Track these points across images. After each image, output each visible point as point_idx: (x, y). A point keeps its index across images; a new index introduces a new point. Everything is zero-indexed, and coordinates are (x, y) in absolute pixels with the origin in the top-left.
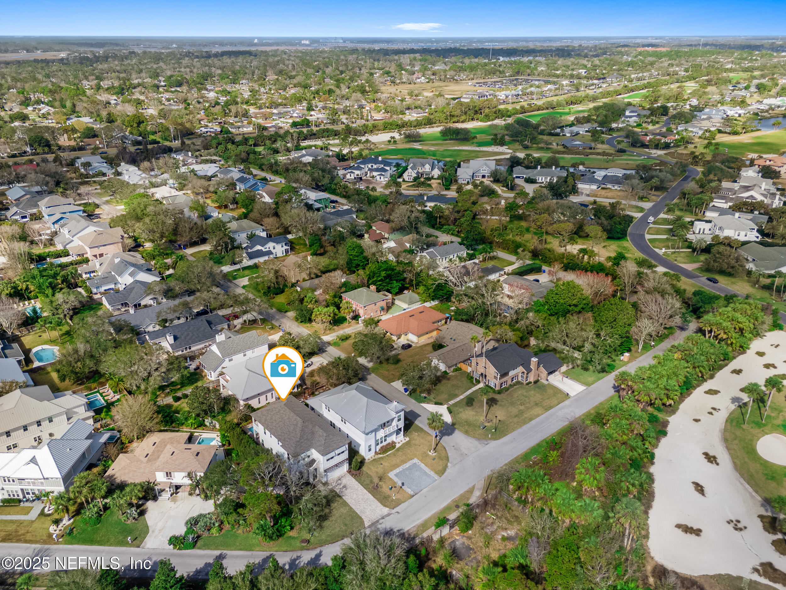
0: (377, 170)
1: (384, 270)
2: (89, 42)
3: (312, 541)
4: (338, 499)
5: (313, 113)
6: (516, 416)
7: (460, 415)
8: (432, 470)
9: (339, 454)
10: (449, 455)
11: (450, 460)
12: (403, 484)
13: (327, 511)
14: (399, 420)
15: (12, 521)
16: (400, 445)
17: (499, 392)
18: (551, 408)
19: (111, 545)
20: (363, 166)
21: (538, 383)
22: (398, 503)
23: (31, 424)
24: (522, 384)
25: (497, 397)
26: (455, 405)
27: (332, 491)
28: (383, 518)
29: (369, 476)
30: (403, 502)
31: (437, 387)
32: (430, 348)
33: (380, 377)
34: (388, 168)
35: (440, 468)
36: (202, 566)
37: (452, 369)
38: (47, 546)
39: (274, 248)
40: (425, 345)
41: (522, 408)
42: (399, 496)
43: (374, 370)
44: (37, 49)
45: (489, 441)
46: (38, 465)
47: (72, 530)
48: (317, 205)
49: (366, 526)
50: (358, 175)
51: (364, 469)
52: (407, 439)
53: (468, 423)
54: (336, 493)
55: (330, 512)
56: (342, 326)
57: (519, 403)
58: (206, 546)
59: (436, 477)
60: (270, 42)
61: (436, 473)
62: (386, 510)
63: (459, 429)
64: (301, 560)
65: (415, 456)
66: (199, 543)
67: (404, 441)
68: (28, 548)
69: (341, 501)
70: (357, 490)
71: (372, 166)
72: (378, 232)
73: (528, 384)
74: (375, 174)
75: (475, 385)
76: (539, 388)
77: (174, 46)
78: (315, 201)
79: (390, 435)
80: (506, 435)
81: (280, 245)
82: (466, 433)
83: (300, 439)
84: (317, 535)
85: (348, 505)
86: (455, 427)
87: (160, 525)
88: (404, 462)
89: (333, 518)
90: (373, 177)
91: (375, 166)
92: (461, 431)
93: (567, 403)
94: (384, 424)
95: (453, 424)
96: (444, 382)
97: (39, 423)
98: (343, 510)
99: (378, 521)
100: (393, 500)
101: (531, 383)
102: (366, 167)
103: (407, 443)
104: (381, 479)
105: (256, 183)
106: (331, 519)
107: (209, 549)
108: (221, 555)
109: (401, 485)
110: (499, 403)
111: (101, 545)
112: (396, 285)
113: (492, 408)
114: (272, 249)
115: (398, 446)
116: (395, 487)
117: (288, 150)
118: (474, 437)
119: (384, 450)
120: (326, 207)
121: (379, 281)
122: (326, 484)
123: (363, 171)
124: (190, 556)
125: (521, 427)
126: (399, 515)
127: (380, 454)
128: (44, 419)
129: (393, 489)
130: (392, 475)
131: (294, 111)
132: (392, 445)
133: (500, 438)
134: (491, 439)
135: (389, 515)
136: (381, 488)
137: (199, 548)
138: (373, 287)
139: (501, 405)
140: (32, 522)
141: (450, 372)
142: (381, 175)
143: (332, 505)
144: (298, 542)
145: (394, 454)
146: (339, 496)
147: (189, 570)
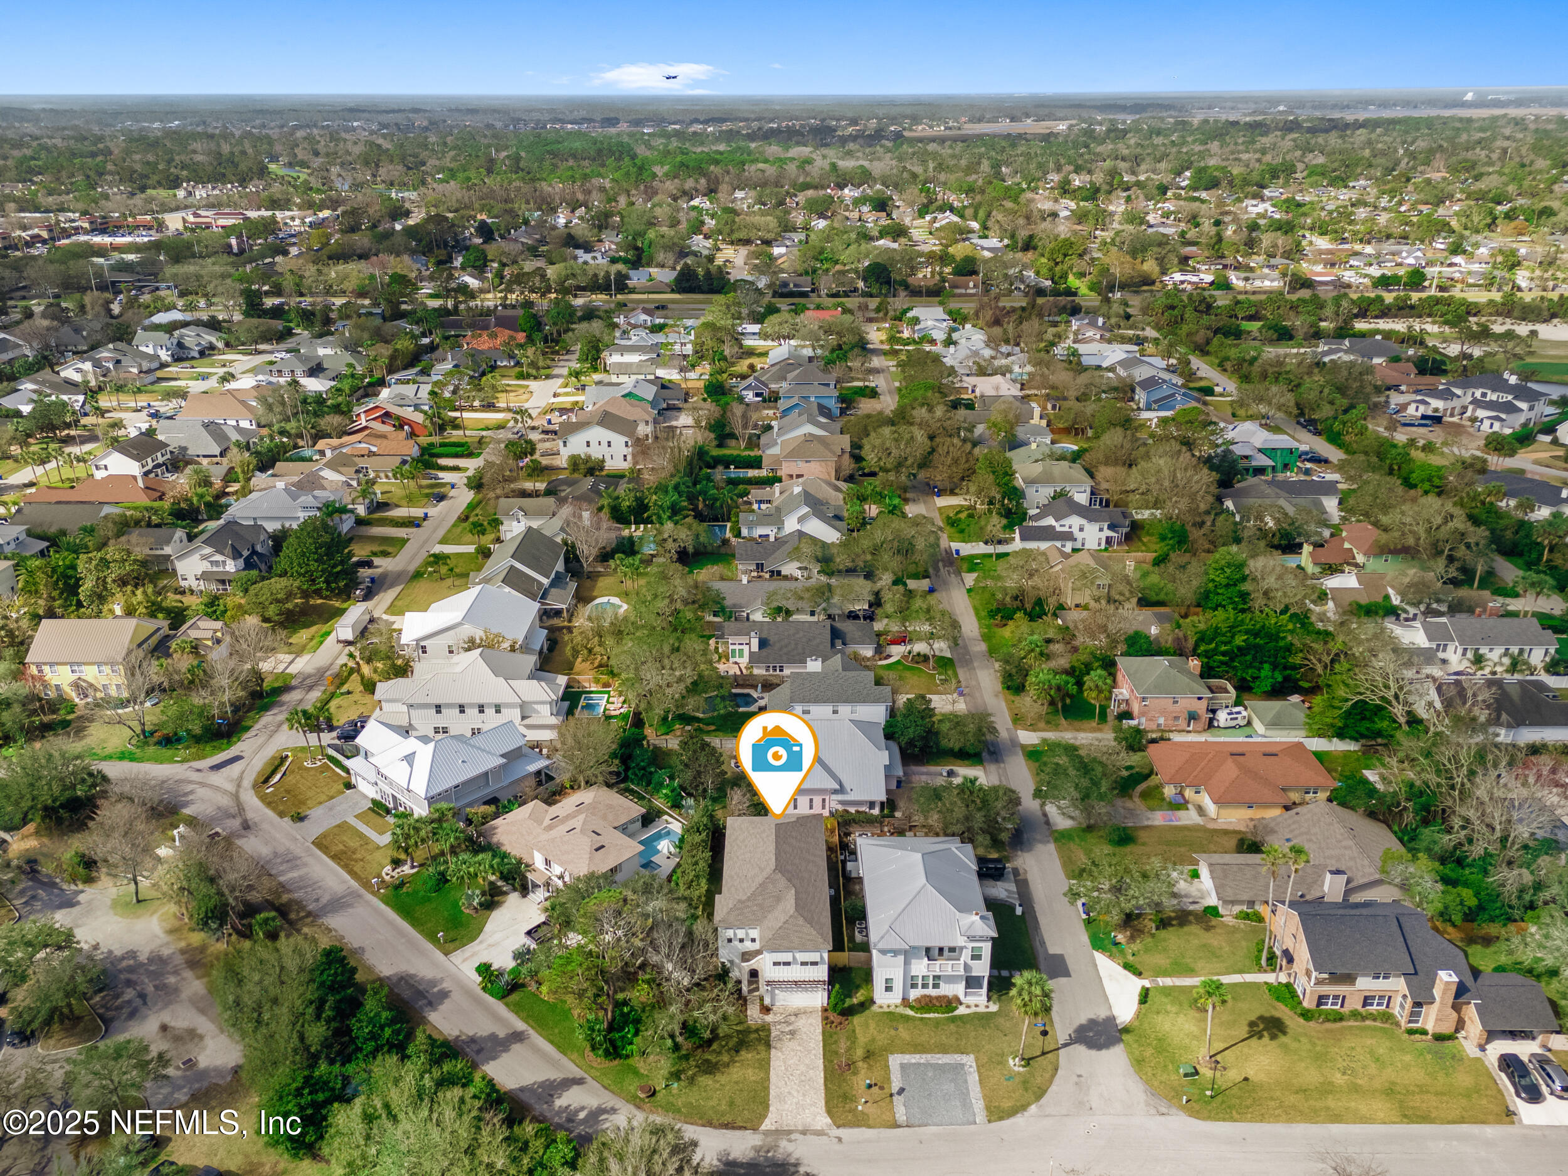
0: (1490, 405)
1: (1247, 632)
2: (1122, 102)
3: (659, 1096)
4: (761, 1048)
5: (1458, 259)
6: (1302, 1091)
7: (1160, 1018)
8: (985, 1097)
9: (803, 964)
10: (1054, 1088)
11: (1043, 1101)
12: (901, 1091)
13: (725, 1058)
14: (976, 957)
15: (361, 836)
16: (966, 1011)
17: (1306, 1015)
18: (1425, 1119)
19: (421, 932)
20: (1458, 392)
21: (1449, 1044)
22: (860, 1121)
23: (450, 706)
24: (1398, 1024)
25: (1293, 1022)
26: (1167, 991)
27: (765, 1028)
28: (804, 1133)
29: (852, 1037)
30: (869, 1127)
31: (1163, 934)
32: (1233, 842)
33: (1061, 857)
34: (1523, 406)
35: (1007, 1104)
36: (485, 1034)
37: (1237, 909)
38: (363, 891)
39: (1081, 530)
40: (1226, 832)
41: (1339, 1079)
42: (871, 1109)
43: (1061, 838)
44: (1028, 116)
45: (1174, 1111)
46: (411, 766)
47: (402, 884)
48: (1262, 461)
49: (763, 1127)
50: (1436, 410)
51: (857, 1020)
52: (994, 1008)
53: (1162, 1046)
54: (769, 1036)
55: (727, 1065)
56: (1077, 724)
57: (1341, 1064)
58: (517, 1009)
59: (981, 1116)
60: (1503, 98)
61: (988, 1108)
62: (823, 1121)
63: (1128, 1045)
64: (612, 1117)
65: (976, 1050)
66: (515, 997)
67: (981, 1009)
68: (344, 882)
69: (763, 1055)
70: (809, 1052)
71: (1484, 395)
72: (1347, 545)
73: (1411, 1032)
74: (1481, 413)
75: (1261, 970)
76: (1439, 1056)
77: (1281, 108)
78: (1260, 450)
79: (951, 979)
80: (1232, 1119)
81: (1096, 526)
82: (1139, 1063)
83: (749, 899)
84: (675, 1092)
85: (768, 1072)
86: (1125, 1037)
87: (497, 937)
88: (944, 1050)
89: (722, 1078)
90: (1474, 420)
91: (1492, 396)
92: (1130, 1053)
93: (1490, 1131)
94: (941, 950)
95: (1126, 1030)
96: (1194, 929)
97: (462, 709)
98: (751, 1074)
99: (790, 1132)
100: (853, 1111)
101: (1424, 1032)
102: (1464, 396)
103: (983, 1019)
104: (869, 1055)
105: (1173, 395)
106: (718, 1077)
107: (517, 1013)
108: (522, 1033)
109: (895, 1090)
110: (1283, 1039)
111: (413, 925)
112: (1267, 675)
113: (1254, 1041)
114: (1075, 530)
115: (962, 1011)
116: (882, 1088)
117: (1317, 335)
118: (1147, 1082)
119: (927, 1004)
120: (1286, 467)
121: (1224, 654)
122: (766, 1010)
123: (1456, 403)
124: (488, 1009)
125: (1290, 1120)
126: (838, 1147)
127: (912, 1008)
128: (471, 705)
129: (875, 1089)
130: (895, 1061)
131: (1409, 253)
132: (949, 1004)
133: (1208, 1118)
134: (1182, 1108)
135: (820, 1133)
136: (855, 1073)
137: (507, 1005)
138: (1194, 664)
139: (1285, 1047)
140: (378, 848)
141: (1229, 915)
142: (1498, 418)
143: (743, 1053)
144: (636, 1084)
145: (937, 1023)
146: (768, 1045)
147: (465, 1030)
